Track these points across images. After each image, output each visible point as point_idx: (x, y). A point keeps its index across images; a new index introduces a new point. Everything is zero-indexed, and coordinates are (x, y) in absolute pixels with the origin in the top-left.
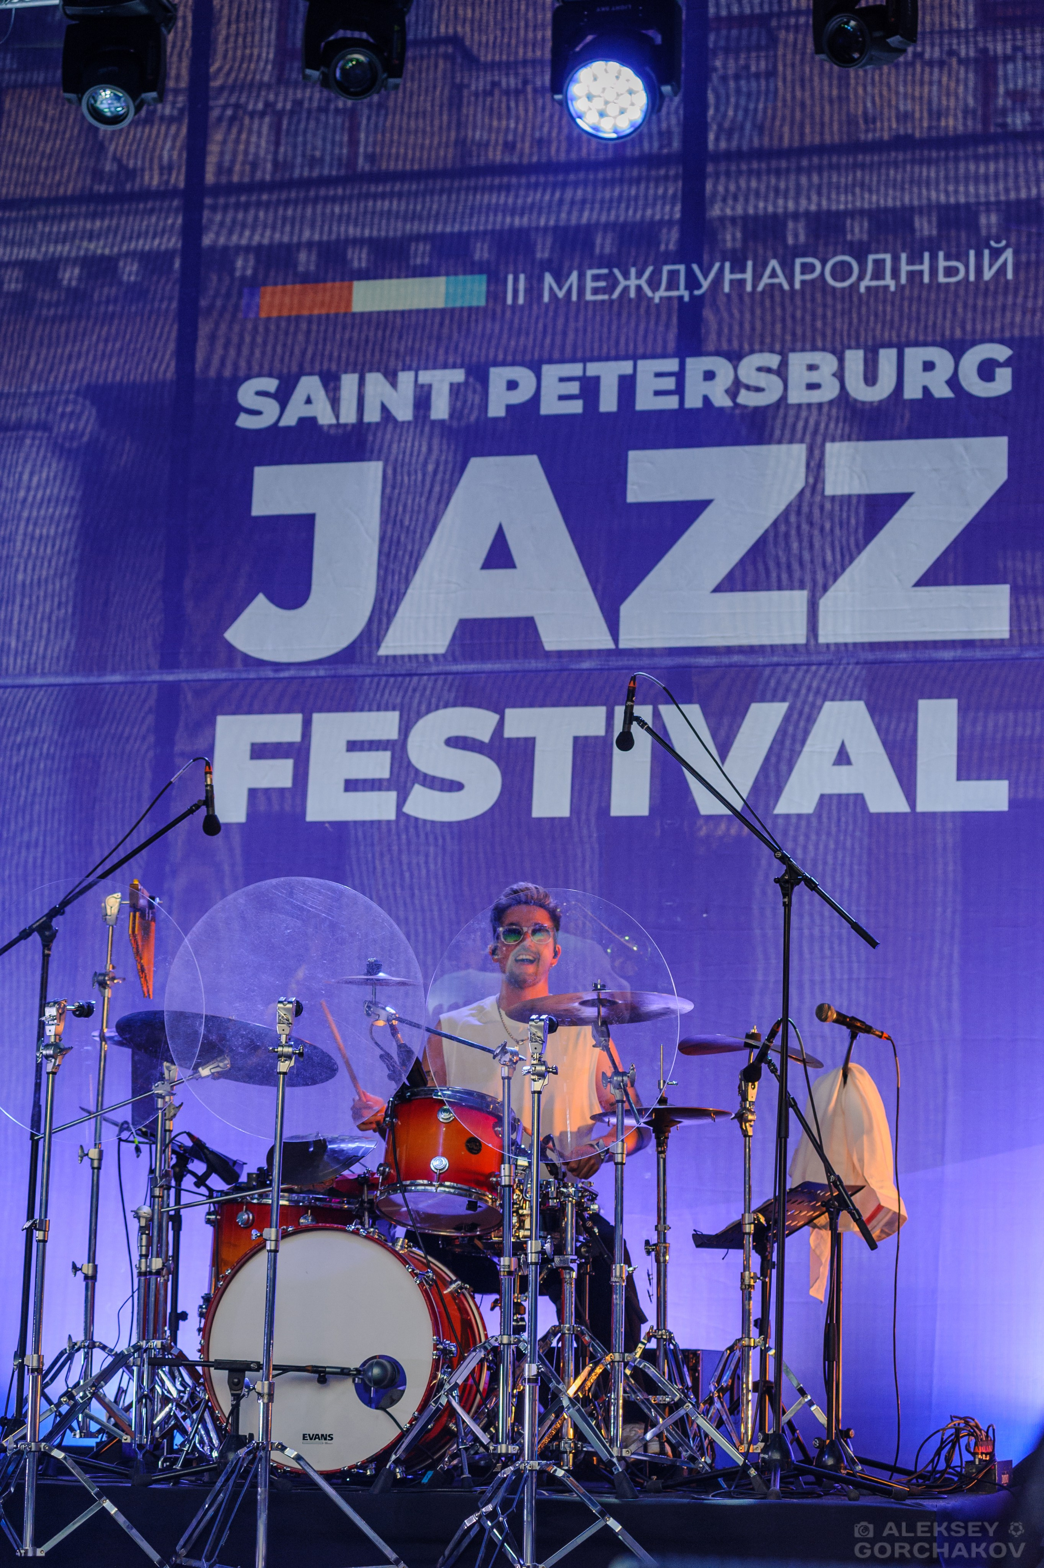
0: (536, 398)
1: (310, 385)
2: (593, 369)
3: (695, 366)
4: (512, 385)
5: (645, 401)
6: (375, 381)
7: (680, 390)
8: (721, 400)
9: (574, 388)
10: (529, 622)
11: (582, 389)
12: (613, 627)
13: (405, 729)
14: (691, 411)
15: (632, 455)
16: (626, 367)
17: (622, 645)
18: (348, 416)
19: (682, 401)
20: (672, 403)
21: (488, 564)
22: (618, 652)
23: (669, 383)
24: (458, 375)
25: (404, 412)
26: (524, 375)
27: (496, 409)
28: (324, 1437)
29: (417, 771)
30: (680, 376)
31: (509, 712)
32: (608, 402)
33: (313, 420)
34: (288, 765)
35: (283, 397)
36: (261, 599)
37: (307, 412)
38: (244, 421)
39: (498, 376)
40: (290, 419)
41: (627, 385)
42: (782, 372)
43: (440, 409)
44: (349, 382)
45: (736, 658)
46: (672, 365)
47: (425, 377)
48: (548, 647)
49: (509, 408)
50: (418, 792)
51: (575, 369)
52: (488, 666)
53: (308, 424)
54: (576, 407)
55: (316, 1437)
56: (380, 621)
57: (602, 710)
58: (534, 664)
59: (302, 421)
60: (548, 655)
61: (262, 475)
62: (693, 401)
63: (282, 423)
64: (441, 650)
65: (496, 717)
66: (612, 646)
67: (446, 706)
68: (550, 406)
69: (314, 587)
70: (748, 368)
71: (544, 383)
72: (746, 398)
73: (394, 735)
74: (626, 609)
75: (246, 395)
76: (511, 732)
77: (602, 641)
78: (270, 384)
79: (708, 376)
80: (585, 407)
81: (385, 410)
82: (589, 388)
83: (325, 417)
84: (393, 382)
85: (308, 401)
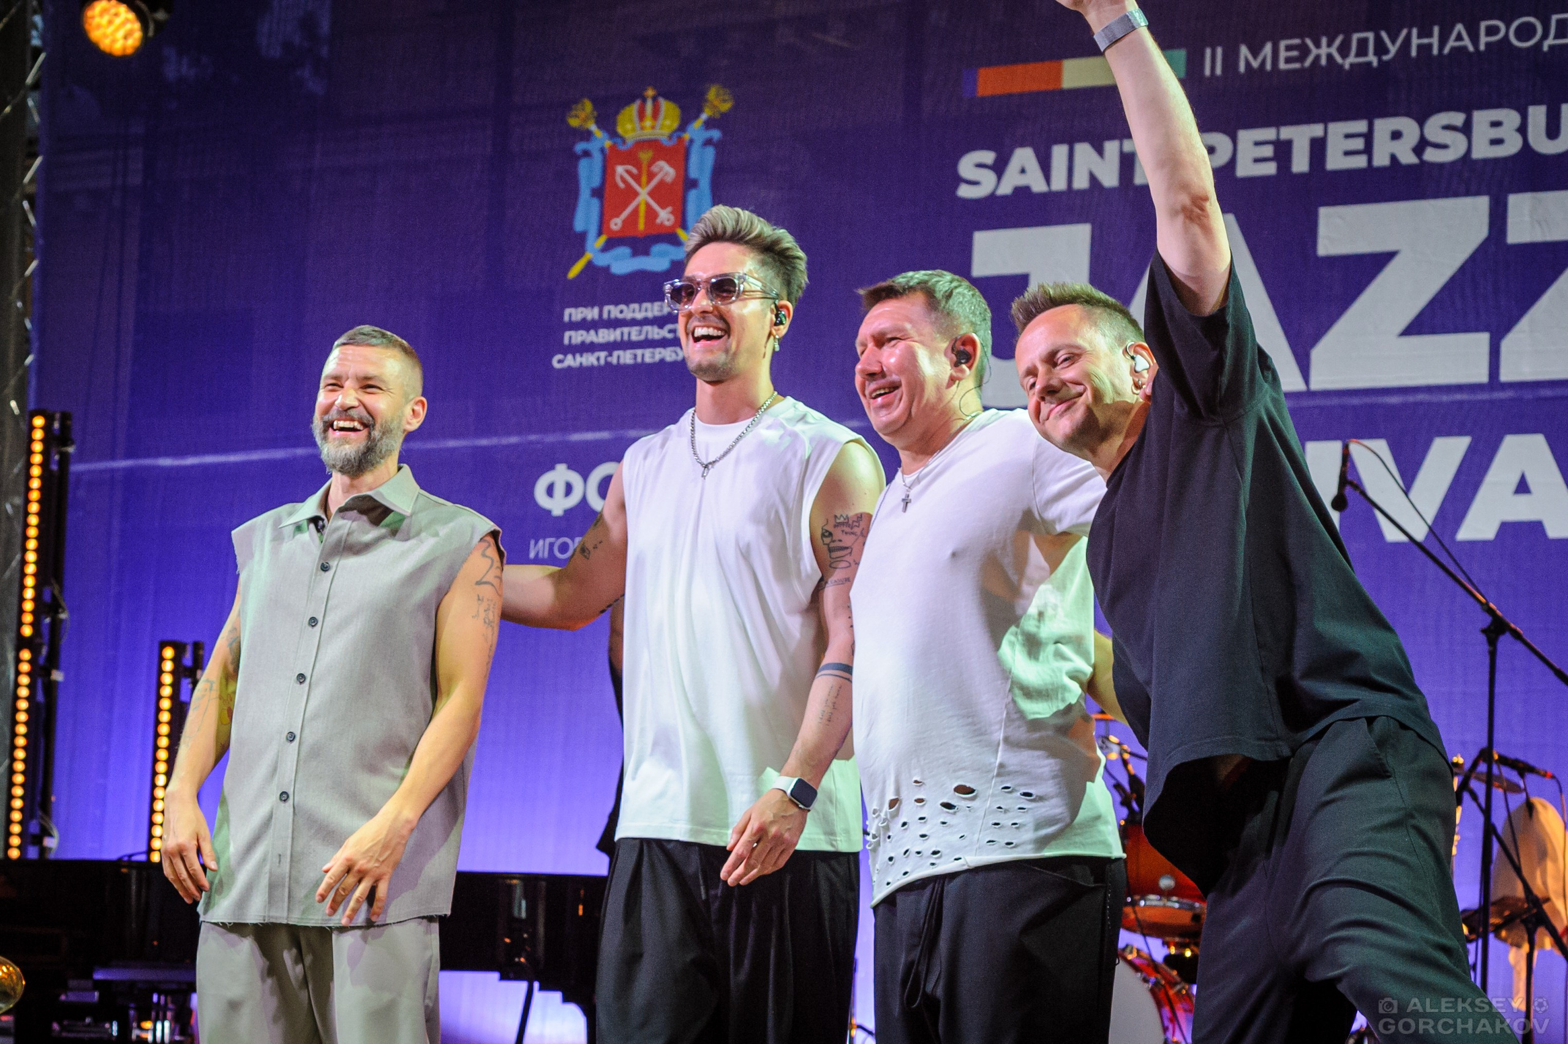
0: (1232, 162)
1: (1024, 157)
2: (1286, 132)
3: (1383, 126)
5: (1335, 161)
6: (1083, 150)
7: (1368, 150)
8: (1408, 158)
9: (1268, 151)
11: (1276, 151)
12: (1306, 372)
14: (1379, 169)
15: (1324, 212)
16: (1317, 130)
17: (1313, 387)
18: (1059, 183)
19: (1370, 160)
20: (1360, 162)
22: (1310, 394)
23: (1359, 144)
25: (1110, 178)
26: (1222, 141)
30: (1369, 137)
32: (1300, 163)
33: (1027, 188)
35: (999, 168)
37: (1022, 181)
38: (965, 192)
40: (1005, 189)
41: (1318, 147)
42: (1466, 129)
44: (1059, 153)
45: (1421, 397)
46: (1361, 126)
51: (1269, 133)
53: (1022, 192)
54: (1270, 169)
59: (1017, 189)
61: (981, 239)
62: (1381, 159)
63: (999, 193)
66: (1304, 388)
68: (1245, 169)
70: (1434, 126)
71: (1240, 147)
72: (1431, 155)
74: (1318, 354)
75: (967, 166)
77: (1296, 384)
78: (988, 157)
79: (1396, 135)
80: (1279, 168)
81: (1093, 178)
82: (1283, 151)
83: (1038, 186)
84: (1100, 151)
85: (1023, 171)
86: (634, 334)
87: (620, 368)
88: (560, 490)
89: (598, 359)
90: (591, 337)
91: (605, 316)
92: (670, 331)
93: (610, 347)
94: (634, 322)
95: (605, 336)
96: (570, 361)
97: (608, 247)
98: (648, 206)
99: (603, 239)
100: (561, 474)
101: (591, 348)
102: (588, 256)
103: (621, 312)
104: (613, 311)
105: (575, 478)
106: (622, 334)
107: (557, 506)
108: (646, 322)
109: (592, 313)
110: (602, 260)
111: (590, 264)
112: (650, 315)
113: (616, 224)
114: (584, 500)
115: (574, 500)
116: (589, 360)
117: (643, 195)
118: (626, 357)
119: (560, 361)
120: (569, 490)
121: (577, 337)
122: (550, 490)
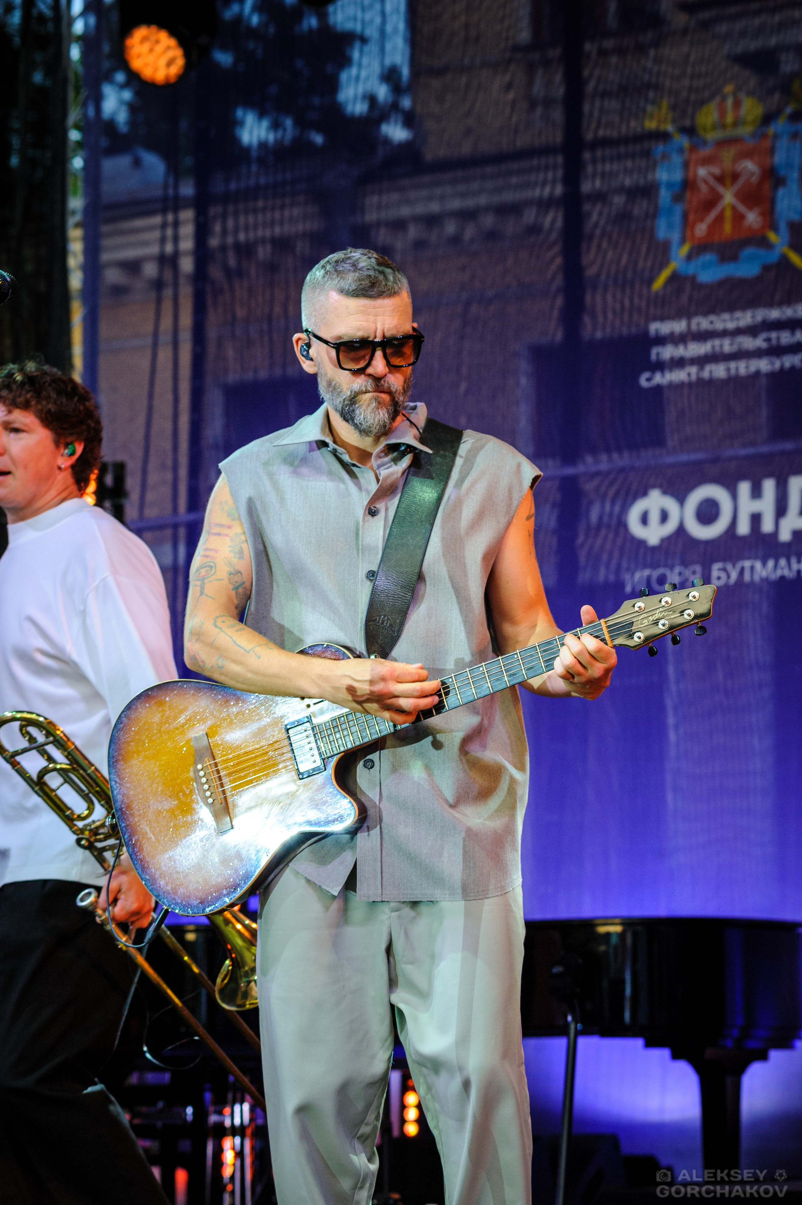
86: (727, 346)
87: (711, 382)
88: (654, 517)
89: (689, 374)
90: (680, 351)
91: (694, 328)
92: (764, 340)
93: (701, 361)
94: (724, 333)
95: (696, 349)
96: (658, 379)
97: (693, 254)
98: (733, 208)
99: (686, 247)
100: (654, 500)
101: (681, 363)
102: (674, 265)
103: (711, 322)
104: (703, 323)
105: (670, 504)
106: (713, 346)
107: (653, 534)
108: (737, 332)
109: (679, 326)
110: (690, 269)
111: (674, 273)
112: (742, 324)
113: (701, 229)
114: (681, 526)
115: (671, 527)
116: (679, 375)
117: (728, 198)
118: (719, 371)
119: (648, 380)
120: (664, 517)
121: (667, 352)
122: (644, 520)
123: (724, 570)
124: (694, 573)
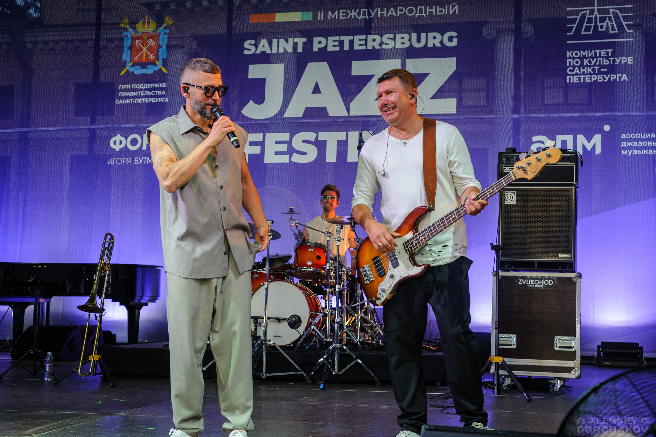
0: (326, 46)
1: (264, 42)
2: (342, 38)
3: (370, 37)
4: (320, 42)
5: (357, 47)
6: (282, 41)
7: (366, 44)
8: (377, 47)
9: (337, 43)
10: (325, 108)
11: (339, 44)
12: (348, 110)
13: (291, 138)
14: (369, 50)
15: (353, 62)
16: (351, 38)
17: (350, 115)
18: (275, 51)
19: (367, 47)
20: (364, 48)
21: (313, 92)
22: (349, 117)
23: (363, 42)
24: (305, 40)
25: (290, 50)
26: (323, 40)
27: (315, 49)
28: (279, 336)
29: (295, 149)
30: (366, 40)
31: (319, 133)
32: (346, 47)
33: (265, 52)
34: (259, 147)
35: (256, 45)
36: (251, 102)
37: (263, 49)
38: (246, 52)
39: (316, 40)
40: (258, 52)
41: (351, 43)
42: (394, 39)
43: (300, 49)
44: (275, 41)
46: (364, 37)
47: (296, 40)
48: (330, 115)
49: (319, 49)
50: (295, 155)
51: (337, 38)
52: (314, 121)
53: (263, 53)
54: (337, 49)
55: (277, 336)
56: (284, 108)
57: (345, 133)
58: (326, 120)
59: (262, 52)
60: (330, 117)
61: (251, 67)
62: (370, 47)
63: (256, 53)
64: (301, 116)
65: (316, 135)
66: (348, 115)
67: (302, 131)
68: (330, 48)
69: (266, 98)
70: (385, 38)
71: (328, 42)
72: (384, 46)
73: (288, 139)
74: (352, 105)
75: (247, 44)
76: (320, 139)
77: (345, 114)
78: (253, 42)
79: (374, 40)
80: (340, 49)
81: (285, 49)
82: (341, 43)
83: (268, 51)
84: (287, 41)
85: (264, 47)
86: (142, 93)
87: (137, 104)
88: (118, 143)
89: (130, 101)
90: (128, 94)
91: (133, 88)
92: (153, 93)
93: (134, 97)
94: (141, 90)
95: (132, 94)
96: (121, 101)
97: (133, 66)
98: (146, 52)
99: (132, 63)
100: (118, 138)
101: (128, 97)
102: (127, 68)
103: (138, 86)
104: (135, 86)
105: (123, 139)
106: (138, 93)
107: (117, 148)
108: (146, 90)
109: (128, 87)
110: (132, 70)
111: (127, 71)
112: (147, 87)
113: (136, 58)
114: (126, 146)
115: (123, 146)
116: (127, 101)
117: (145, 49)
118: (139, 101)
119: (117, 102)
120: (121, 142)
121: (123, 94)
122: (115, 143)
123: (139, 160)
124: (129, 160)
